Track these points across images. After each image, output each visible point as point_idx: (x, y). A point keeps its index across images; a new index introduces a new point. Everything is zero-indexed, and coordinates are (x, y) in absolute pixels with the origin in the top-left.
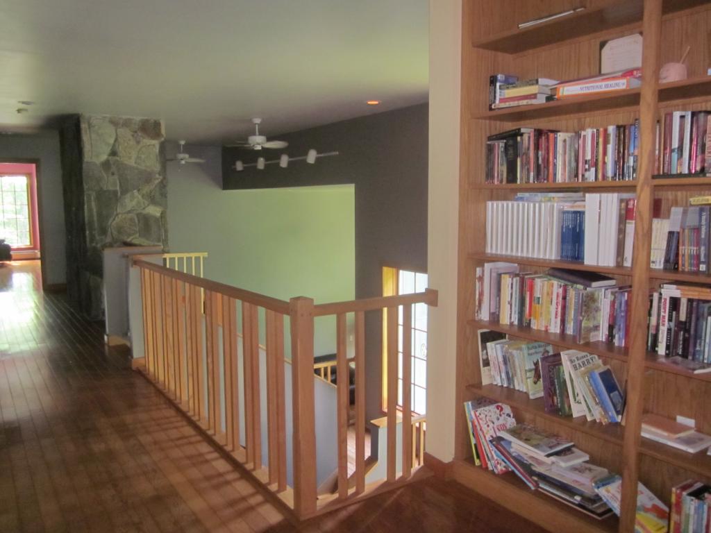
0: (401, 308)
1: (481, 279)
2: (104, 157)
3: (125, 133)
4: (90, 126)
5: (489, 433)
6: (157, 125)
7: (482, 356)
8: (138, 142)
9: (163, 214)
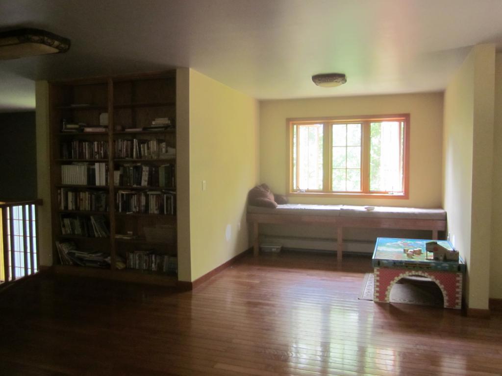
0: (8, 208)
1: (60, 194)
7: (62, 224)
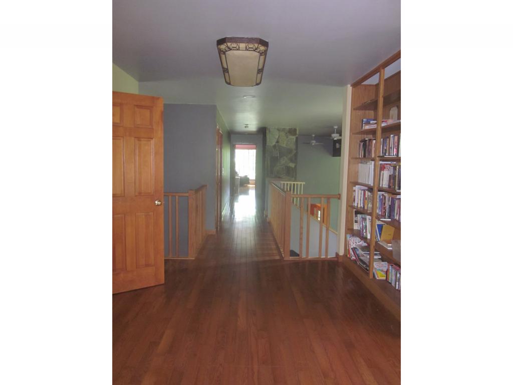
2: (274, 143)
3: (283, 134)
4: (269, 131)
5: (353, 246)
6: (295, 130)
7: (355, 219)
8: (287, 138)
9: (295, 166)
